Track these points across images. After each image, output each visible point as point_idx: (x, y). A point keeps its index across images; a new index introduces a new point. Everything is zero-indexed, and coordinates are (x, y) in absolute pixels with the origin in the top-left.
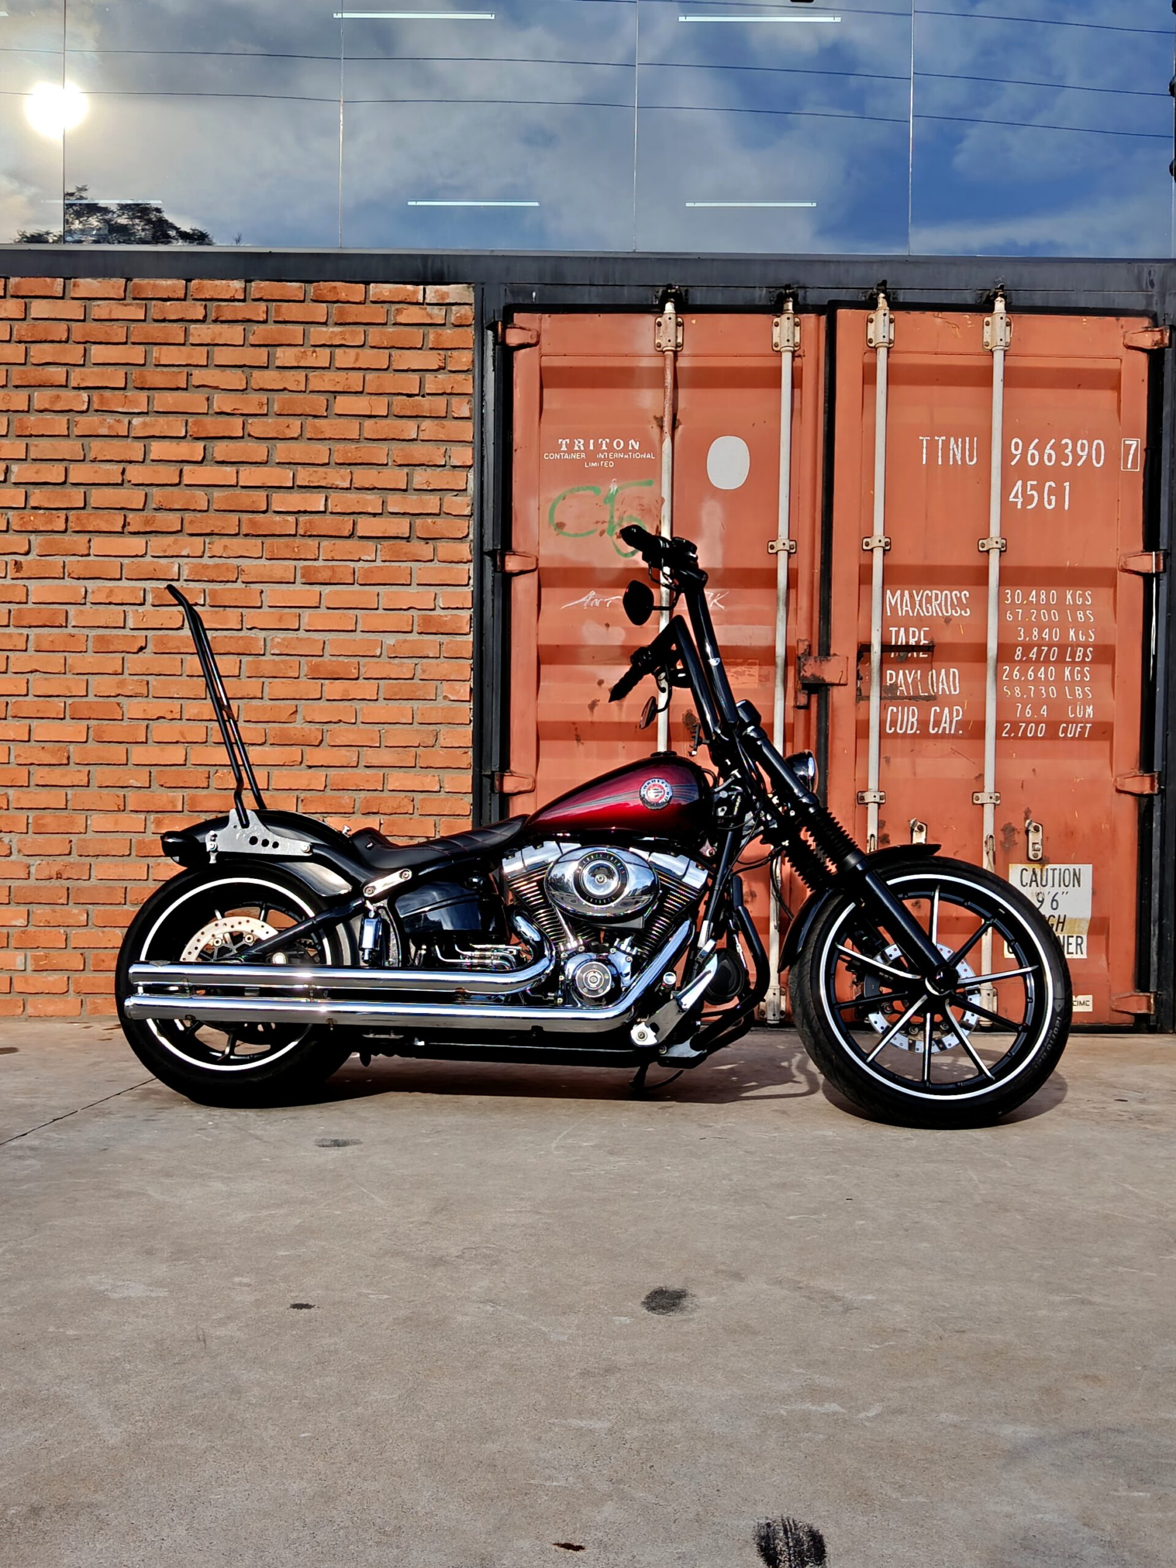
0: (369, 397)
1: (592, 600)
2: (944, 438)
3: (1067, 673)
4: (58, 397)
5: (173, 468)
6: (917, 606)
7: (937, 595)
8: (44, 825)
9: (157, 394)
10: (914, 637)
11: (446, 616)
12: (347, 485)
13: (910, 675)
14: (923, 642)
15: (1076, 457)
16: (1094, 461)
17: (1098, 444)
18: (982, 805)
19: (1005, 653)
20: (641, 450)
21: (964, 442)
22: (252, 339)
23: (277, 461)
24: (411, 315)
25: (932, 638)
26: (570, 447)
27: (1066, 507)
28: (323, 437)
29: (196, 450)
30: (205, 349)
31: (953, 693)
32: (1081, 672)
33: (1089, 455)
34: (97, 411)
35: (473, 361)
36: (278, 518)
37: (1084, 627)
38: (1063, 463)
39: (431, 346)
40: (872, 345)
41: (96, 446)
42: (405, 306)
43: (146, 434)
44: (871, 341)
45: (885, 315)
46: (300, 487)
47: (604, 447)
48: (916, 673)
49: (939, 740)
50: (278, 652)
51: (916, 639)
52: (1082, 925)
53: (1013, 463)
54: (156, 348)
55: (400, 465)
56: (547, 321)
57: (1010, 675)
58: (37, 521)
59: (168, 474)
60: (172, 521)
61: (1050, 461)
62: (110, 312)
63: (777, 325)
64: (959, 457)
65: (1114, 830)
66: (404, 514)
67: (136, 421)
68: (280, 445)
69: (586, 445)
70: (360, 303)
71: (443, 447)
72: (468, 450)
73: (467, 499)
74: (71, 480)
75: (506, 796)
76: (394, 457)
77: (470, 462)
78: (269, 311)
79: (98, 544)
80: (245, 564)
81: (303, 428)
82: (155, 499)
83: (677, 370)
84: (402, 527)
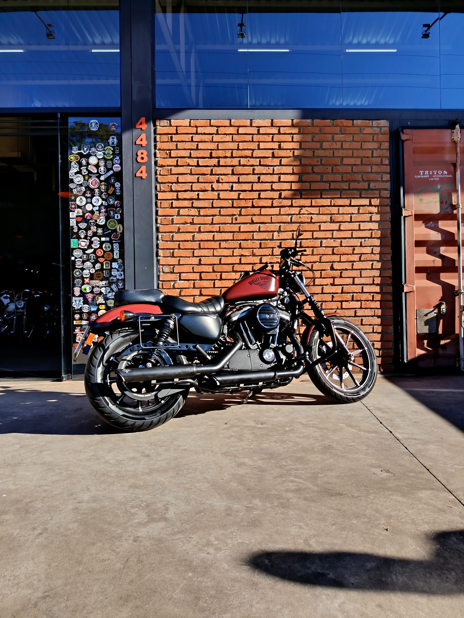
0: (354, 159)
1: (431, 225)
4: (249, 160)
5: (288, 184)
9: (283, 159)
12: (347, 188)
20: (448, 174)
22: (315, 140)
23: (324, 181)
24: (368, 130)
26: (424, 174)
28: (340, 172)
29: (296, 178)
30: (298, 143)
34: (262, 165)
35: (390, 146)
36: (324, 200)
39: (375, 141)
41: (262, 177)
42: (366, 128)
43: (279, 173)
46: (331, 189)
47: (435, 173)
50: (324, 246)
54: (282, 143)
55: (366, 181)
56: (415, 132)
58: (243, 203)
59: (286, 186)
60: (288, 202)
62: (266, 131)
66: (368, 198)
67: (275, 168)
68: (323, 175)
69: (429, 173)
70: (351, 127)
71: (380, 175)
72: (389, 176)
73: (389, 192)
74: (254, 189)
75: (406, 293)
76: (364, 178)
77: (389, 179)
78: (320, 130)
79: (264, 211)
80: (313, 216)
81: (332, 169)
82: (282, 195)
83: (460, 147)
84: (367, 202)
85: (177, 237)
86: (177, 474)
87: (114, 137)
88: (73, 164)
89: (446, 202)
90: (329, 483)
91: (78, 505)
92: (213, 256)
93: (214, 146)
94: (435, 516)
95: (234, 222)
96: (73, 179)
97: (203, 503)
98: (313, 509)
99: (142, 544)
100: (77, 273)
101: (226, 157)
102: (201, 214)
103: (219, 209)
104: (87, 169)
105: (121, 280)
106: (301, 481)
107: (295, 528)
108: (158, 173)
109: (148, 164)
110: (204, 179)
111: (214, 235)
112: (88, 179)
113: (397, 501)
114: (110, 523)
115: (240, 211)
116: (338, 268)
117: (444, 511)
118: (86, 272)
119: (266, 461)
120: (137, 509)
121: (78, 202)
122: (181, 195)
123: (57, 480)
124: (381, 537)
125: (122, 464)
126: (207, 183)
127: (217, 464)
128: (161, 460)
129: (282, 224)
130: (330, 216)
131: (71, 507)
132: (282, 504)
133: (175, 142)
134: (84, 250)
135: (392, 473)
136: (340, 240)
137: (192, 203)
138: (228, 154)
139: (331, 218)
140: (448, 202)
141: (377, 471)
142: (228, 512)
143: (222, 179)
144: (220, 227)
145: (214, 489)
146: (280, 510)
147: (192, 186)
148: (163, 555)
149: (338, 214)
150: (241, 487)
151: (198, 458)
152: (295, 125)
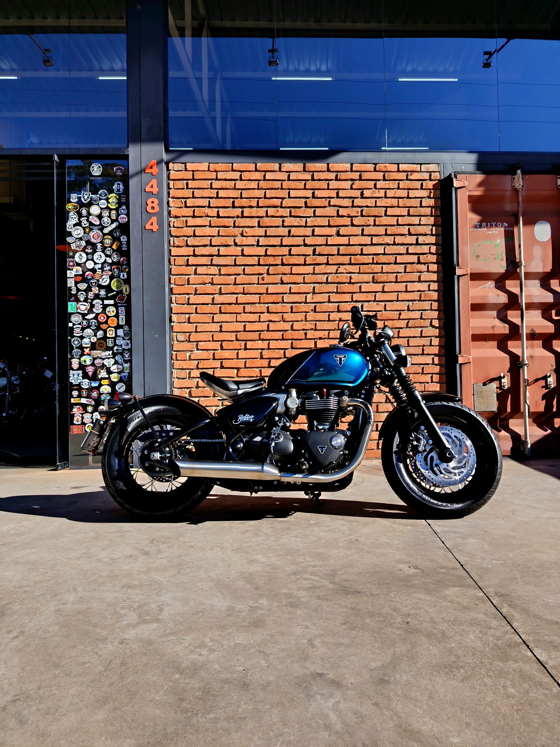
0: (400, 209)
1: (490, 286)
4: (278, 211)
5: (323, 238)
9: (317, 209)
11: (433, 293)
12: (392, 243)
20: (508, 227)
22: (354, 187)
23: (365, 234)
24: (415, 176)
28: (382, 224)
29: (333, 231)
30: (336, 191)
34: (293, 216)
35: (441, 193)
36: (365, 257)
39: (423, 188)
41: (293, 230)
42: (413, 173)
43: (313, 225)
46: (374, 244)
47: (493, 226)
54: (316, 191)
55: (413, 235)
56: (470, 178)
58: (271, 261)
59: (321, 241)
60: (324, 259)
62: (297, 177)
63: (559, 178)
66: (416, 254)
67: (308, 220)
68: (364, 228)
69: (486, 225)
70: (396, 172)
71: (430, 228)
72: (440, 228)
73: (440, 247)
74: (284, 244)
75: (461, 365)
76: (411, 231)
77: (440, 233)
78: (360, 176)
79: (295, 269)
80: (352, 275)
81: (375, 221)
82: (317, 251)
83: (522, 196)
84: (414, 259)
85: (194, 299)
86: (178, 573)
87: (119, 182)
88: (71, 214)
89: (507, 259)
90: (347, 580)
91: (61, 607)
92: (237, 322)
93: (237, 194)
94: (458, 614)
95: (260, 283)
96: (71, 232)
97: (203, 604)
98: (325, 608)
99: (128, 646)
100: (75, 343)
101: (251, 207)
102: (222, 273)
103: (243, 267)
104: (88, 220)
105: (126, 350)
106: (317, 578)
107: (300, 628)
108: (172, 225)
109: (159, 215)
110: (225, 231)
111: (237, 298)
112: (89, 232)
113: (419, 599)
114: (95, 626)
115: (268, 269)
117: (469, 609)
118: (86, 340)
119: (282, 558)
120: (128, 610)
121: (77, 259)
122: (198, 251)
123: (40, 581)
124: (394, 636)
125: (117, 562)
126: (229, 236)
127: (226, 561)
128: (161, 558)
129: (316, 285)
130: (372, 275)
131: (53, 609)
132: (291, 603)
133: (191, 188)
134: (84, 315)
135: (420, 569)
136: (383, 304)
137: (212, 260)
138: (254, 203)
139: (373, 277)
140: (509, 258)
141: (404, 567)
142: (230, 612)
143: (246, 233)
144: (244, 288)
145: (217, 588)
146: (287, 609)
147: (211, 240)
148: (150, 657)
149: (382, 273)
150: (248, 586)
151: (205, 555)
152: (331, 170)
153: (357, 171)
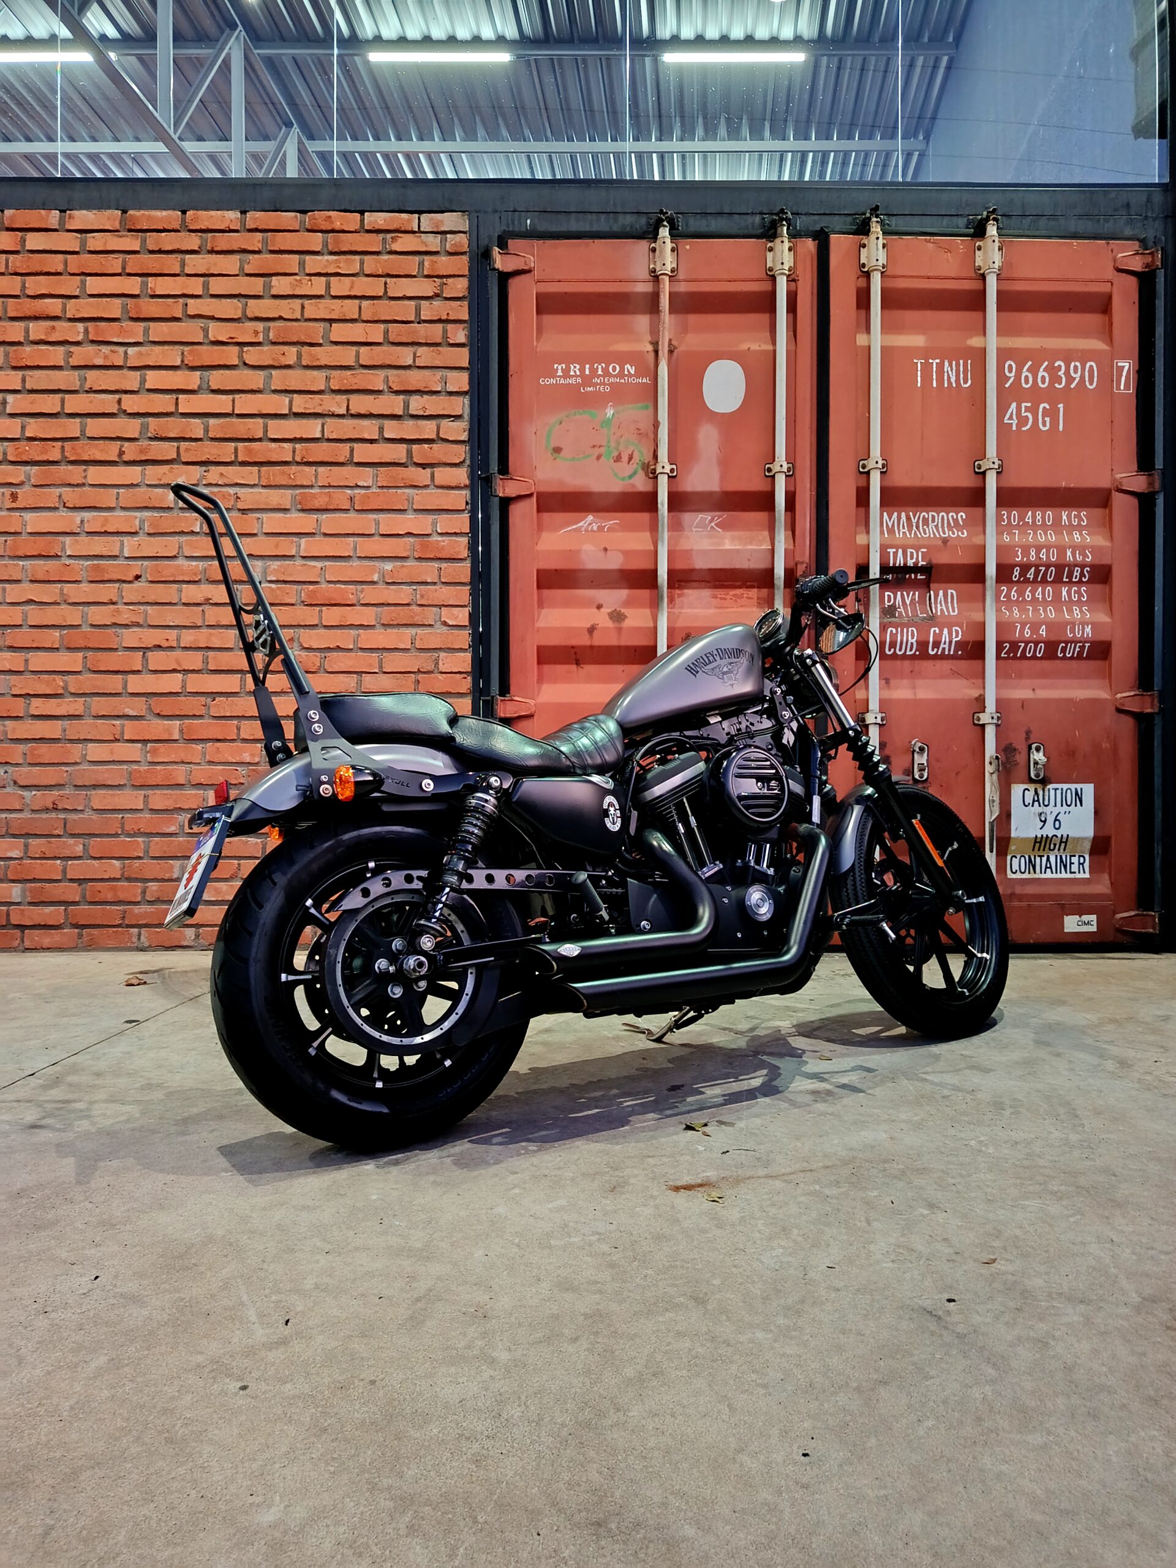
0: (363, 325)
1: (590, 524)
2: (938, 361)
3: (1064, 593)
4: (53, 328)
5: (167, 397)
6: (914, 528)
7: (933, 517)
8: (39, 756)
9: (152, 324)
10: (912, 558)
11: (444, 541)
12: (343, 411)
13: (908, 596)
14: (921, 563)
15: (1070, 380)
16: (1087, 383)
17: (1091, 367)
18: (983, 726)
19: (1004, 574)
20: (637, 375)
21: (958, 365)
22: (248, 269)
23: (273, 388)
24: (405, 243)
25: (930, 560)
26: (566, 374)
27: (1061, 428)
28: (318, 363)
29: (193, 379)
30: (202, 279)
31: (952, 613)
32: (1078, 592)
33: (1082, 377)
34: (93, 342)
35: (470, 288)
36: (273, 445)
37: (1082, 548)
38: (1057, 385)
39: (426, 273)
40: (866, 270)
41: (91, 374)
42: (399, 235)
43: (142, 364)
44: (864, 265)
45: (878, 238)
46: (296, 414)
47: (600, 372)
48: (914, 594)
49: (938, 662)
50: (274, 579)
51: (914, 560)
52: (1084, 845)
53: (1007, 386)
54: (151, 279)
55: (397, 392)
56: (542, 248)
57: (1008, 596)
58: (34, 451)
59: (163, 403)
60: (167, 450)
61: (1043, 382)
62: (105, 244)
63: (771, 249)
64: (953, 380)
65: (1115, 749)
66: (402, 441)
67: (131, 351)
68: (274, 372)
69: (582, 370)
70: (356, 232)
71: (439, 374)
72: (464, 377)
73: (464, 424)
74: (67, 410)
76: (390, 384)
77: (466, 388)
78: (265, 241)
79: (94, 474)
80: (241, 491)
81: (299, 356)
82: (151, 428)
83: (672, 295)
84: (399, 452)
89: (631, 458)
95: (7, 506)
115: (28, 474)
116: (315, 646)
129: (148, 514)
130: (294, 492)
136: (318, 564)
139: (294, 497)
140: (636, 456)
149: (315, 485)
152: (191, 228)
153: (256, 230)
